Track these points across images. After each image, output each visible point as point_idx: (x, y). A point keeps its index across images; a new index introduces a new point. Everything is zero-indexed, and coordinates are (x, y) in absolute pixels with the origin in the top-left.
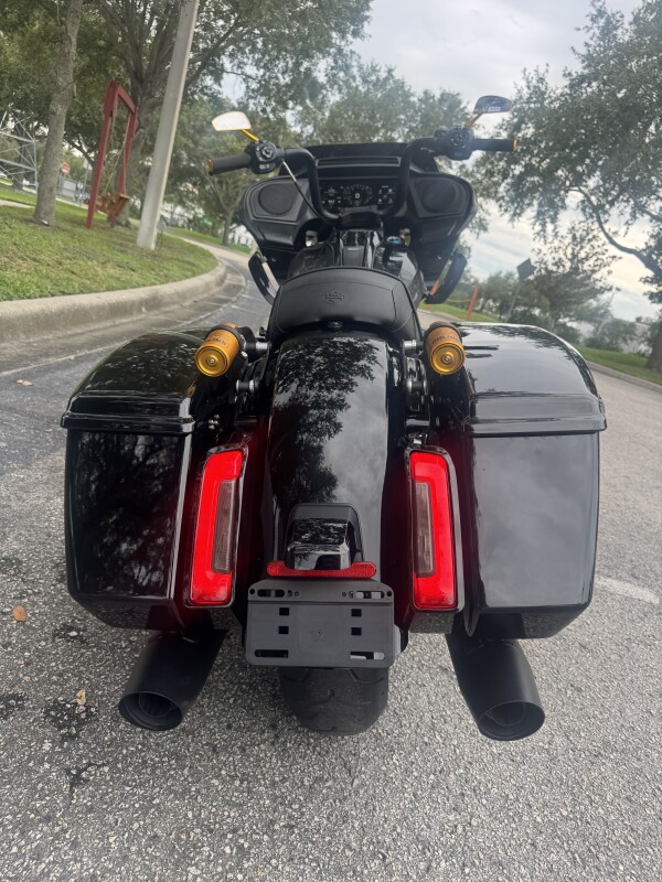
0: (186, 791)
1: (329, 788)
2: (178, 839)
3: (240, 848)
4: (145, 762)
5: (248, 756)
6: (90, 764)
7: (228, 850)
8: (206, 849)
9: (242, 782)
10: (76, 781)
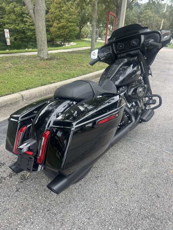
0: (34, 198)
1: (62, 205)
2: (26, 206)
3: (36, 212)
4: (30, 190)
5: (51, 193)
6: (21, 188)
7: (33, 211)
8: (29, 210)
9: (45, 199)
10: (17, 191)
